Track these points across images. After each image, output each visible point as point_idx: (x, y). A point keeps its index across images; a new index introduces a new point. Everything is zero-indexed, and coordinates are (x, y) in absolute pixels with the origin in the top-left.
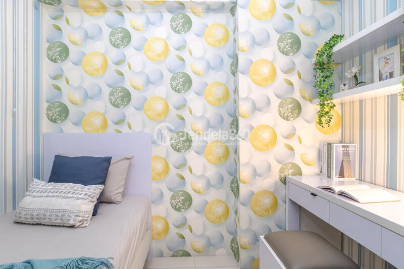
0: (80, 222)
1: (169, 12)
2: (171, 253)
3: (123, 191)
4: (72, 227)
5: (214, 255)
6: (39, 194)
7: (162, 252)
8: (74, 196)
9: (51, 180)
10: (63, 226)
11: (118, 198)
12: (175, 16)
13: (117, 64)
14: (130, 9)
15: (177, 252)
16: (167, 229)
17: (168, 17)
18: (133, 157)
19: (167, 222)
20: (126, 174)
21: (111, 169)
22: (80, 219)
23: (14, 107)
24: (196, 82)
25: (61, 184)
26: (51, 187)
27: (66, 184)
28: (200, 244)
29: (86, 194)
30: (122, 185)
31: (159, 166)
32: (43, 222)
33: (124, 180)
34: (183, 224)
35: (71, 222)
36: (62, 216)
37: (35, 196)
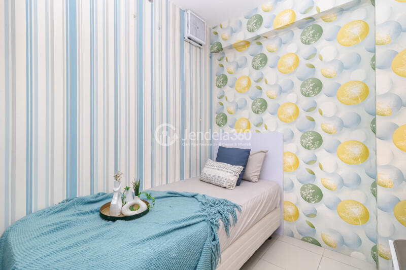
0: (229, 186)
1: (300, 28)
2: (301, 237)
3: (259, 175)
4: (225, 188)
5: (349, 256)
6: (210, 167)
7: (293, 233)
8: (226, 170)
9: (217, 160)
10: (221, 187)
11: (256, 179)
12: (305, 30)
13: (257, 81)
14: (267, 38)
15: (306, 237)
16: (297, 215)
17: (298, 32)
18: (267, 151)
19: (297, 209)
20: (262, 163)
21: (250, 158)
22: (229, 184)
23: (200, 118)
24: (327, 84)
25: (220, 163)
26: (216, 164)
27: (223, 163)
28: (332, 239)
29: (232, 170)
30: (258, 171)
31: (290, 161)
32: (211, 182)
33: (260, 167)
34: (313, 215)
35: (224, 185)
36: (220, 180)
37: (208, 167)
